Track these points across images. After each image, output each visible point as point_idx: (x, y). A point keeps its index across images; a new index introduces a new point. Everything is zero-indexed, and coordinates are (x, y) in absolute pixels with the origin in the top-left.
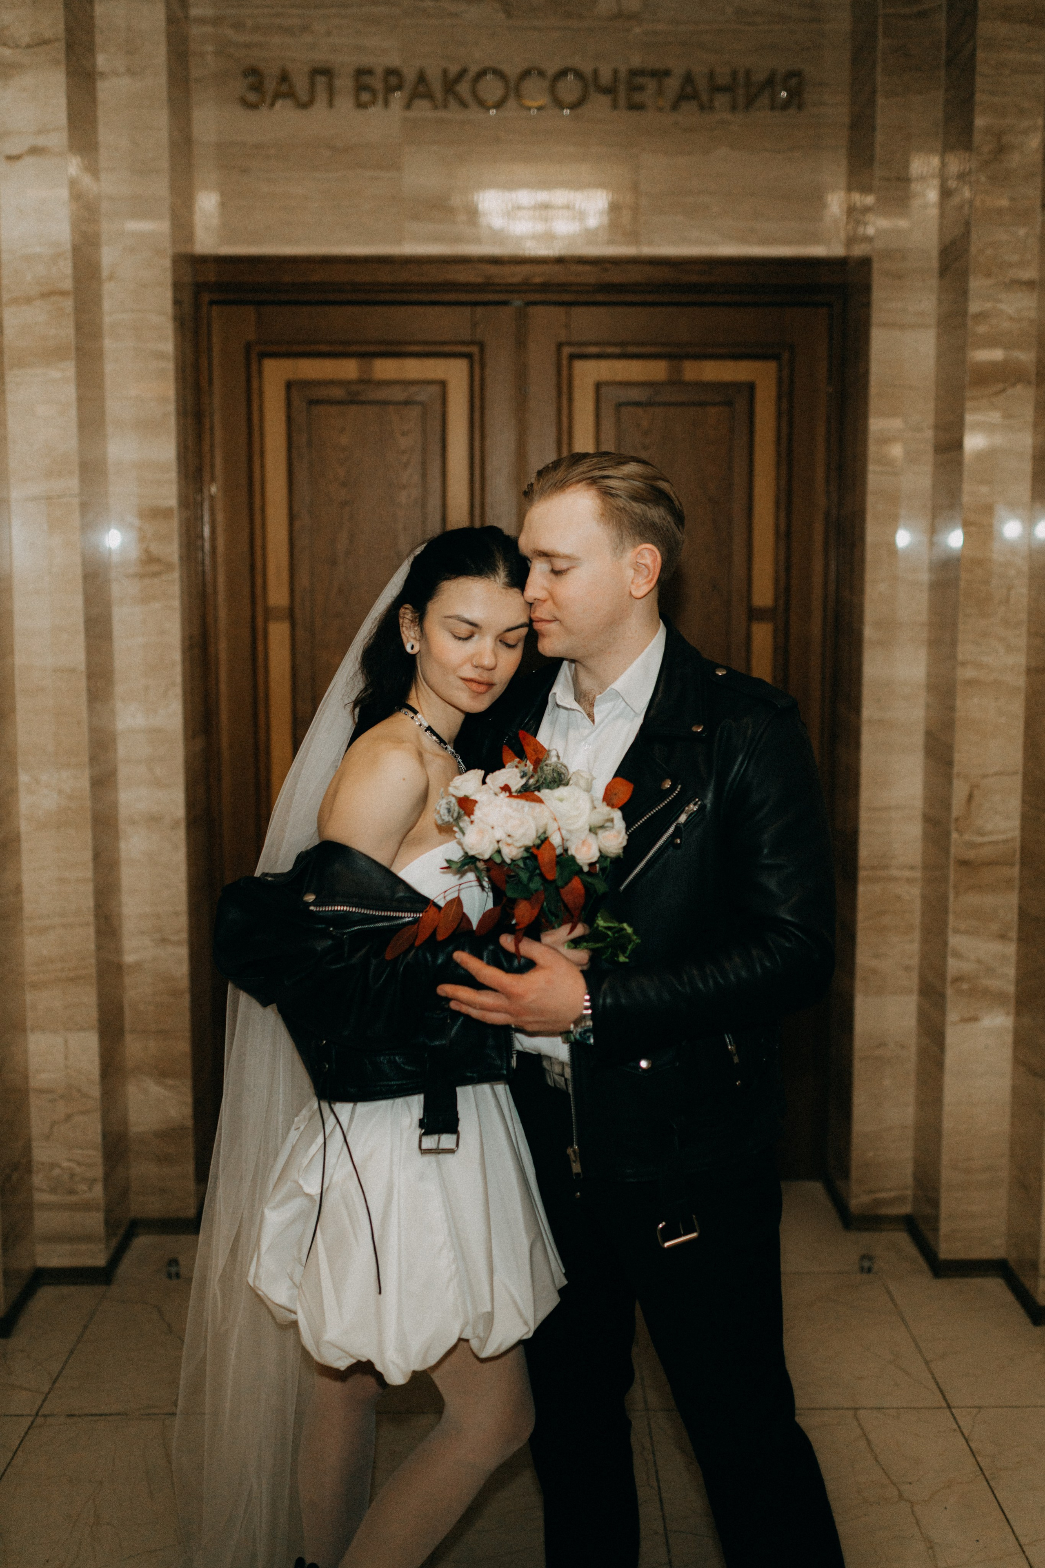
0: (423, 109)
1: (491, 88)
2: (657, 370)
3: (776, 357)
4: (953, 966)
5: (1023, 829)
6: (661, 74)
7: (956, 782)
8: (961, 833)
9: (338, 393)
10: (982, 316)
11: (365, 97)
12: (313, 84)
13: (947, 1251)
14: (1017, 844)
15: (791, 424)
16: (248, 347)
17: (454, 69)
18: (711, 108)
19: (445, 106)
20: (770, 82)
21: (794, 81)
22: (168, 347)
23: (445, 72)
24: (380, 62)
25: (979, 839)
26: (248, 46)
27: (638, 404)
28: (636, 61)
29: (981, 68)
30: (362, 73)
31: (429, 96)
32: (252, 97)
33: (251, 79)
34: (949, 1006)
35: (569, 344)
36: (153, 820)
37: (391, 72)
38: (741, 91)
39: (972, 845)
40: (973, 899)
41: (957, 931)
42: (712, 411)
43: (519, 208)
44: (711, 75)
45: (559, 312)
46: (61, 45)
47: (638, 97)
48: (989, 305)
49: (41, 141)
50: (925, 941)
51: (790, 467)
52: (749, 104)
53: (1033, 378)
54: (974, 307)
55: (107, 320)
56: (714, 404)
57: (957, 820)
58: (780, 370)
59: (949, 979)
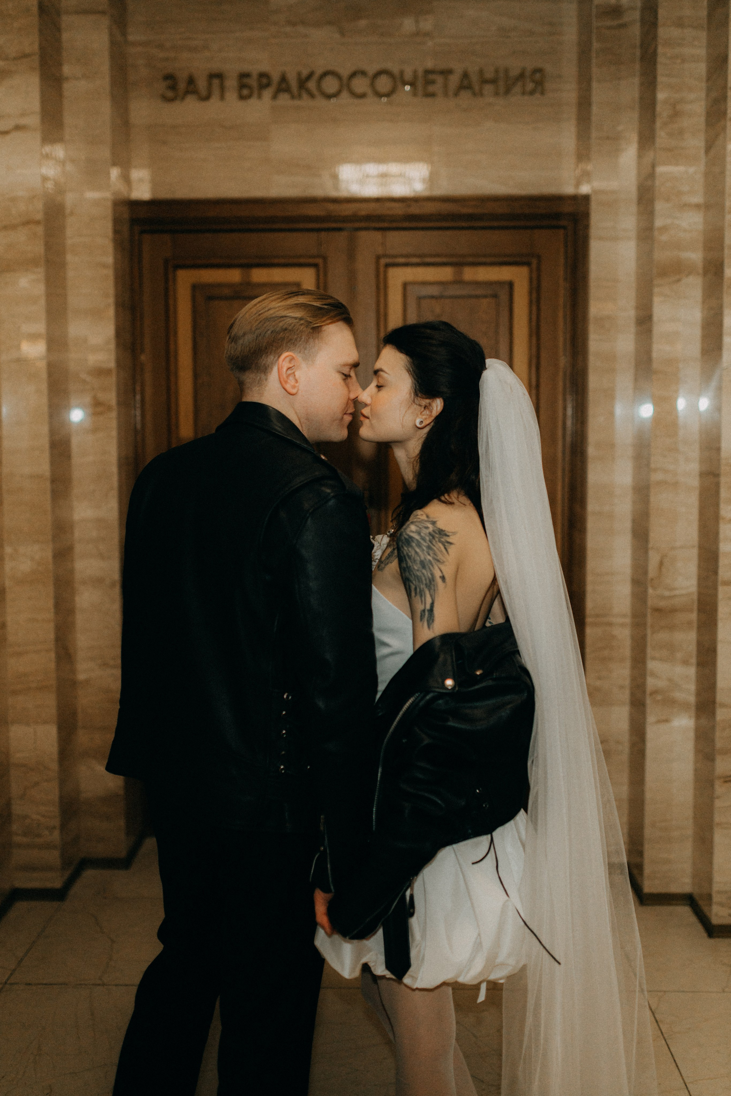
0: (284, 99)
1: (331, 85)
2: (446, 274)
3: (528, 264)
4: (651, 683)
5: (699, 585)
6: (446, 73)
7: (651, 553)
8: (654, 588)
9: (226, 292)
10: (664, 229)
11: (245, 92)
12: (210, 85)
13: (649, 887)
14: (695, 597)
15: (539, 309)
16: (166, 261)
17: (305, 73)
18: (482, 95)
19: (300, 97)
20: (522, 76)
21: (538, 76)
22: (110, 260)
23: (299, 74)
24: (255, 69)
25: (667, 593)
26: (167, 59)
27: (432, 297)
28: (430, 64)
29: (660, 59)
30: (244, 76)
31: (288, 90)
32: (170, 94)
33: (169, 82)
34: (648, 710)
35: (385, 256)
36: (98, 582)
37: (263, 75)
38: (501, 83)
39: (663, 597)
40: (663, 636)
41: (653, 658)
42: (485, 301)
43: (368, 176)
44: (481, 72)
45: (377, 236)
46: (36, 58)
47: (431, 89)
48: (669, 221)
49: (23, 121)
50: (633, 668)
51: (538, 339)
52: (508, 91)
53: (701, 271)
54: (658, 223)
55: (69, 242)
56: (485, 297)
57: (652, 579)
58: (531, 272)
59: (648, 691)
